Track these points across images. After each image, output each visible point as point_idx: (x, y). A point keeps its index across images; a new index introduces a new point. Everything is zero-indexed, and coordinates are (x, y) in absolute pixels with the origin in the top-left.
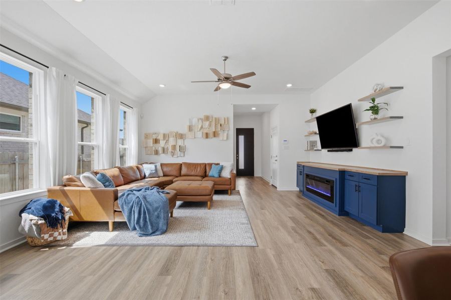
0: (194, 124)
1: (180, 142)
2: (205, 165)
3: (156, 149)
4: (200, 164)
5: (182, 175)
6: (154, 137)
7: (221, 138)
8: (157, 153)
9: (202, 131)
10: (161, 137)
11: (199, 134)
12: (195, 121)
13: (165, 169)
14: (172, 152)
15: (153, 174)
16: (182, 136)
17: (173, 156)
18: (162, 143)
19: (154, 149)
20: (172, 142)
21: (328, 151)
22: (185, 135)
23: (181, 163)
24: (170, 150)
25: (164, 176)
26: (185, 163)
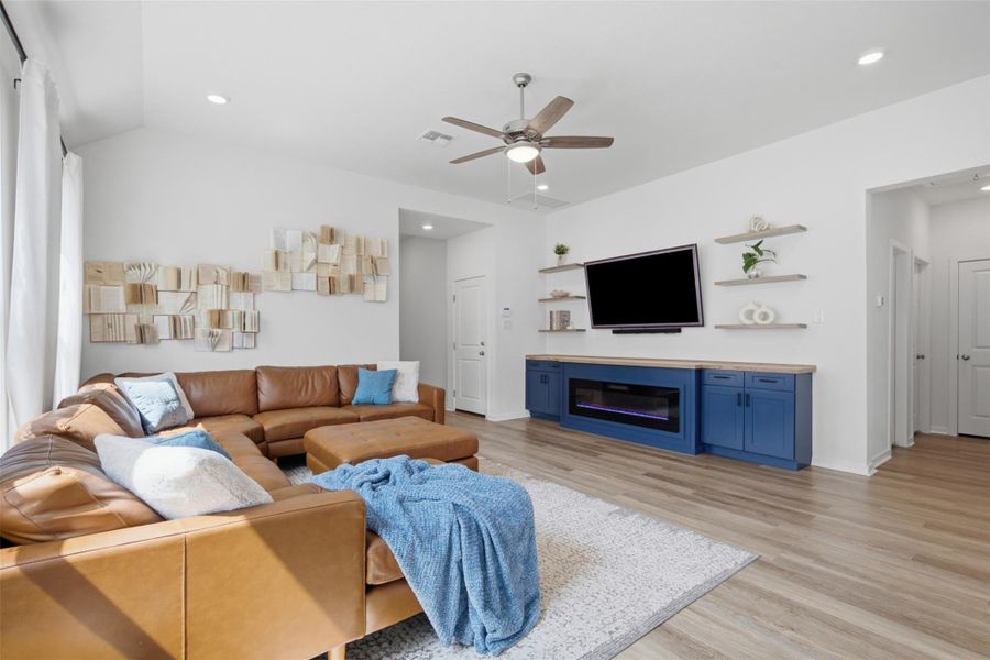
0: (288, 247)
1: (241, 301)
2: (336, 371)
3: (144, 322)
4: (320, 370)
5: (262, 406)
6: (135, 277)
7: (369, 295)
8: (144, 335)
9: (314, 269)
10: (163, 281)
11: (308, 280)
12: (291, 239)
13: (196, 393)
14: (211, 334)
15: (175, 412)
16: (245, 282)
17: (214, 347)
18: (170, 303)
19: (132, 322)
20: (211, 298)
21: (614, 332)
22: (258, 279)
23: (253, 368)
24: (204, 324)
25: (199, 417)
26: (269, 370)
